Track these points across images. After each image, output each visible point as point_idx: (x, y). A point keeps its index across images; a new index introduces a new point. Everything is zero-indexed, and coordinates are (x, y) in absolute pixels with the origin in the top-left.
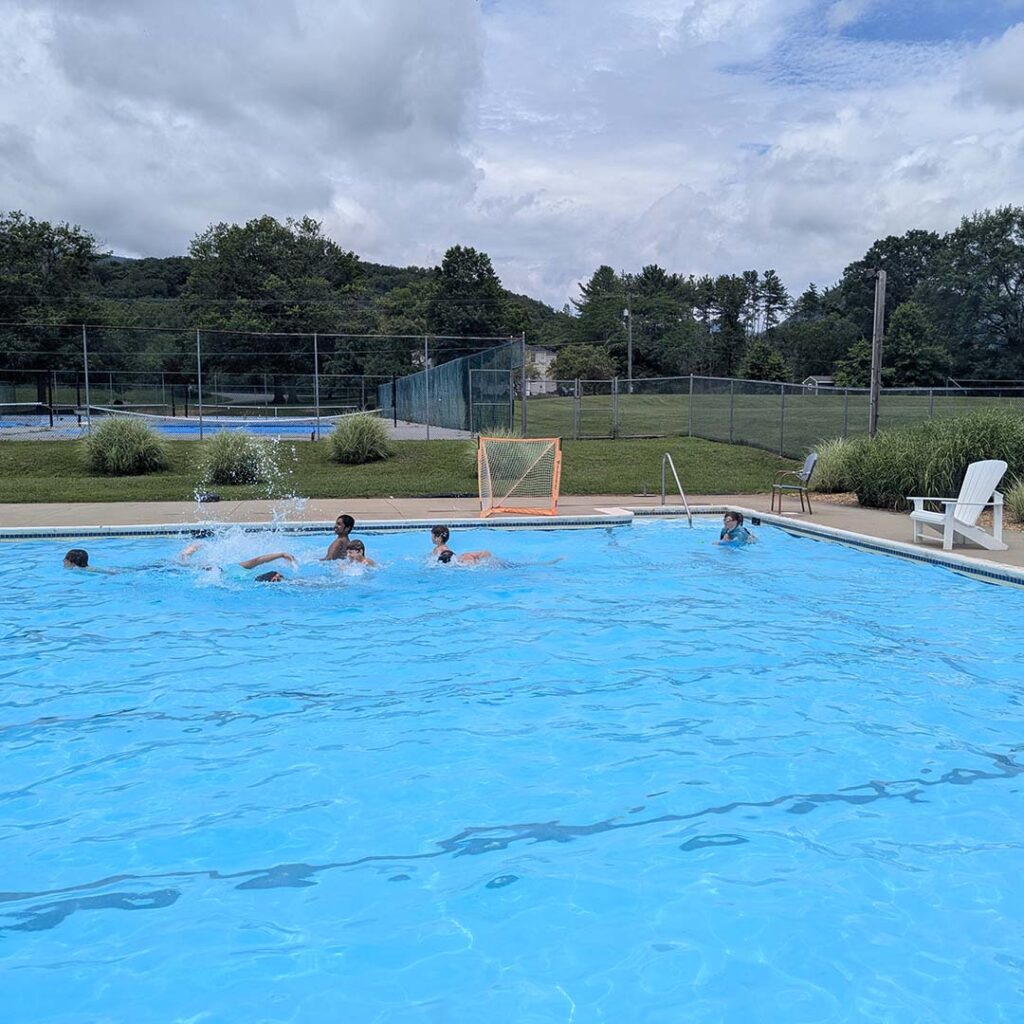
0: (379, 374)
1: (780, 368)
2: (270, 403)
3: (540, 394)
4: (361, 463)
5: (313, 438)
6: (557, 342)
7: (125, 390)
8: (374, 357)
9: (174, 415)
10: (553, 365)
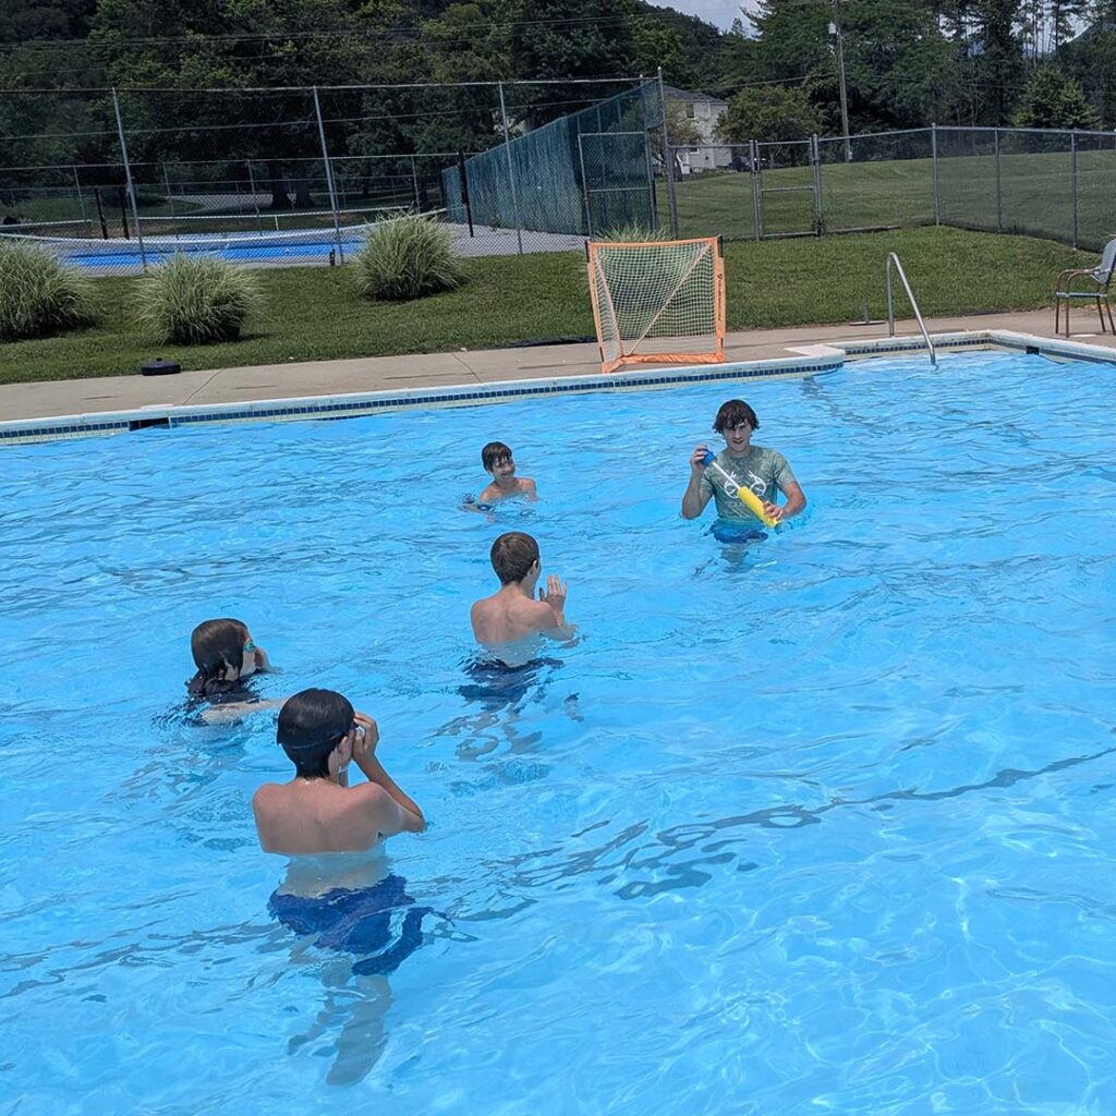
0: (440, 151)
1: (1079, 108)
2: (264, 209)
3: (706, 170)
4: (413, 298)
5: (332, 262)
6: (726, 84)
7: (17, 200)
8: (428, 123)
9: (106, 238)
10: (722, 121)
